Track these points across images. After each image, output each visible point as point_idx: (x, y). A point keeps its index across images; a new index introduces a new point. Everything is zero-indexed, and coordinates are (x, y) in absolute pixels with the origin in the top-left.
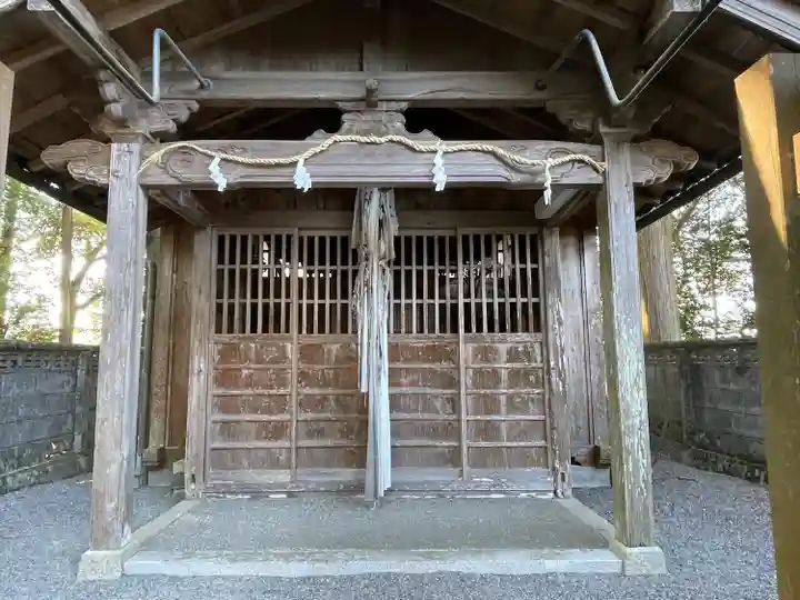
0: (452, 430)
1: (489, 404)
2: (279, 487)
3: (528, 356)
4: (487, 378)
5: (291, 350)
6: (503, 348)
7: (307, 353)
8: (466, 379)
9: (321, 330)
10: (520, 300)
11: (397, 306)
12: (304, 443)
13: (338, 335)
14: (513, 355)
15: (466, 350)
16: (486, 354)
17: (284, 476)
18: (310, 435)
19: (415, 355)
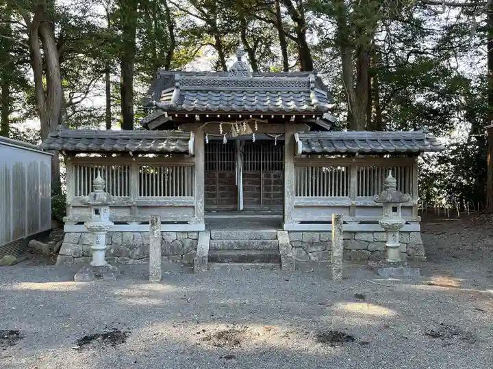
0: (259, 195)
1: (269, 189)
2: (214, 209)
3: (279, 176)
4: (268, 183)
5: (217, 175)
6: (272, 174)
7: (221, 176)
8: (262, 183)
9: (224, 169)
10: (277, 162)
11: (245, 163)
12: (220, 199)
13: (229, 171)
14: (275, 176)
15: (262, 175)
16: (268, 176)
17: (215, 207)
18: (222, 196)
19: (249, 176)
